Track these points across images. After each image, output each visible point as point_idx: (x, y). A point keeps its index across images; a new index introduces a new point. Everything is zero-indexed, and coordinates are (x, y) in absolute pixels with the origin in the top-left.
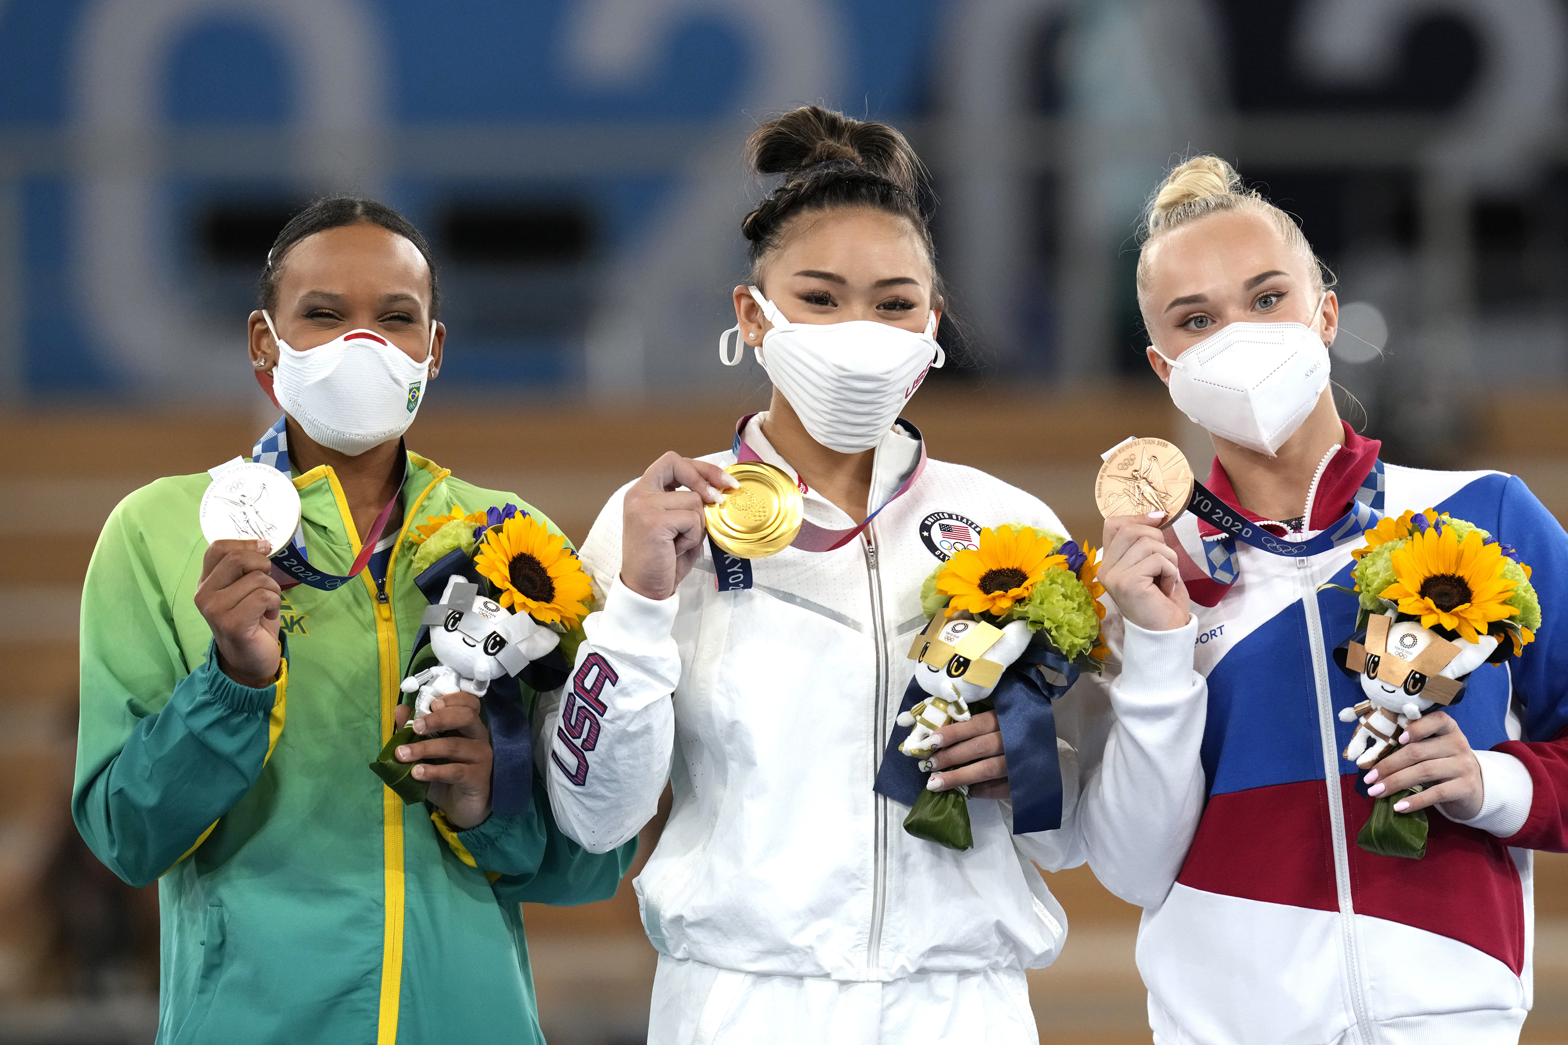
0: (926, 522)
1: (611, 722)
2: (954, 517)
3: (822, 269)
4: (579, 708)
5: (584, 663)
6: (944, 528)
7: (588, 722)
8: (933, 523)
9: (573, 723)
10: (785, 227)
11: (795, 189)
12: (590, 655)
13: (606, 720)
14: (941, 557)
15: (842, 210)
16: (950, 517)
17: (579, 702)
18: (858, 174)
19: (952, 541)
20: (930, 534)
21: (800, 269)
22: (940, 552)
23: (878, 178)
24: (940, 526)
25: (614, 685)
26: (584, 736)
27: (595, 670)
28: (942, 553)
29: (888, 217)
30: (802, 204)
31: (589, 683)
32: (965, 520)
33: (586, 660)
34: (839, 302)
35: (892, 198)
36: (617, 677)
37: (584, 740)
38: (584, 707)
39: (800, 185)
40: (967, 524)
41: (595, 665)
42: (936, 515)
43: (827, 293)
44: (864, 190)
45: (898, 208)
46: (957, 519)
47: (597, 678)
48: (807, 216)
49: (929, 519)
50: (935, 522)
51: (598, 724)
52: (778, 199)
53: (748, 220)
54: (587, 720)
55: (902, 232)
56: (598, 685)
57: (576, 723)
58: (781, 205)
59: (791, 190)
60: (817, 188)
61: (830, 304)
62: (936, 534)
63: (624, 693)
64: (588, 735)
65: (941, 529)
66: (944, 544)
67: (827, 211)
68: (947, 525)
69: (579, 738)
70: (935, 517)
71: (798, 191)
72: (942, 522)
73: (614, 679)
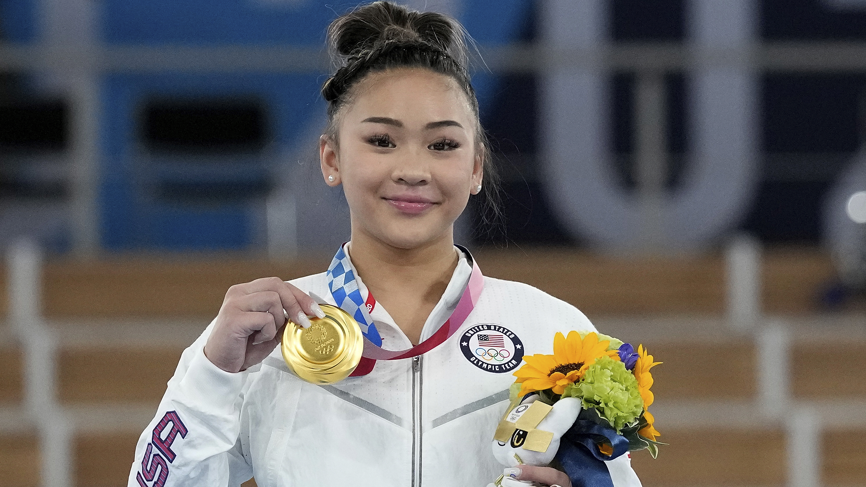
0: (467, 334)
1: (178, 468)
2: (493, 328)
3: (383, 116)
4: (154, 455)
5: (162, 419)
6: (482, 338)
7: (160, 467)
8: (472, 335)
9: (148, 469)
10: (355, 86)
11: (362, 57)
12: (167, 413)
13: (173, 466)
14: (475, 362)
15: (400, 70)
16: (489, 328)
17: (155, 451)
18: (414, 44)
19: (487, 348)
20: (468, 344)
21: (367, 117)
22: (475, 358)
23: (430, 47)
24: (478, 336)
25: (183, 438)
26: (155, 479)
27: (170, 425)
28: (476, 358)
29: (437, 76)
30: (368, 68)
31: (164, 436)
32: (501, 330)
33: (164, 417)
34: (397, 143)
35: (440, 62)
36: (187, 431)
37: (155, 483)
38: (158, 455)
39: (367, 54)
40: (503, 332)
41: (170, 421)
42: (476, 328)
43: (386, 135)
44: (417, 56)
45: (445, 69)
46: (495, 329)
47: (171, 432)
48: (372, 77)
49: (470, 332)
50: (475, 333)
51: (167, 468)
52: (349, 66)
53: (326, 84)
54: (159, 465)
55: (448, 88)
56: (171, 437)
57: (151, 468)
58: (352, 69)
59: (360, 58)
60: (380, 55)
61: (390, 145)
62: (474, 344)
63: (191, 445)
64: (159, 479)
65: (479, 338)
66: (481, 352)
67: (388, 72)
68: (484, 335)
69: (152, 481)
70: (476, 330)
71: (364, 57)
72: (480, 333)
73: (184, 432)
